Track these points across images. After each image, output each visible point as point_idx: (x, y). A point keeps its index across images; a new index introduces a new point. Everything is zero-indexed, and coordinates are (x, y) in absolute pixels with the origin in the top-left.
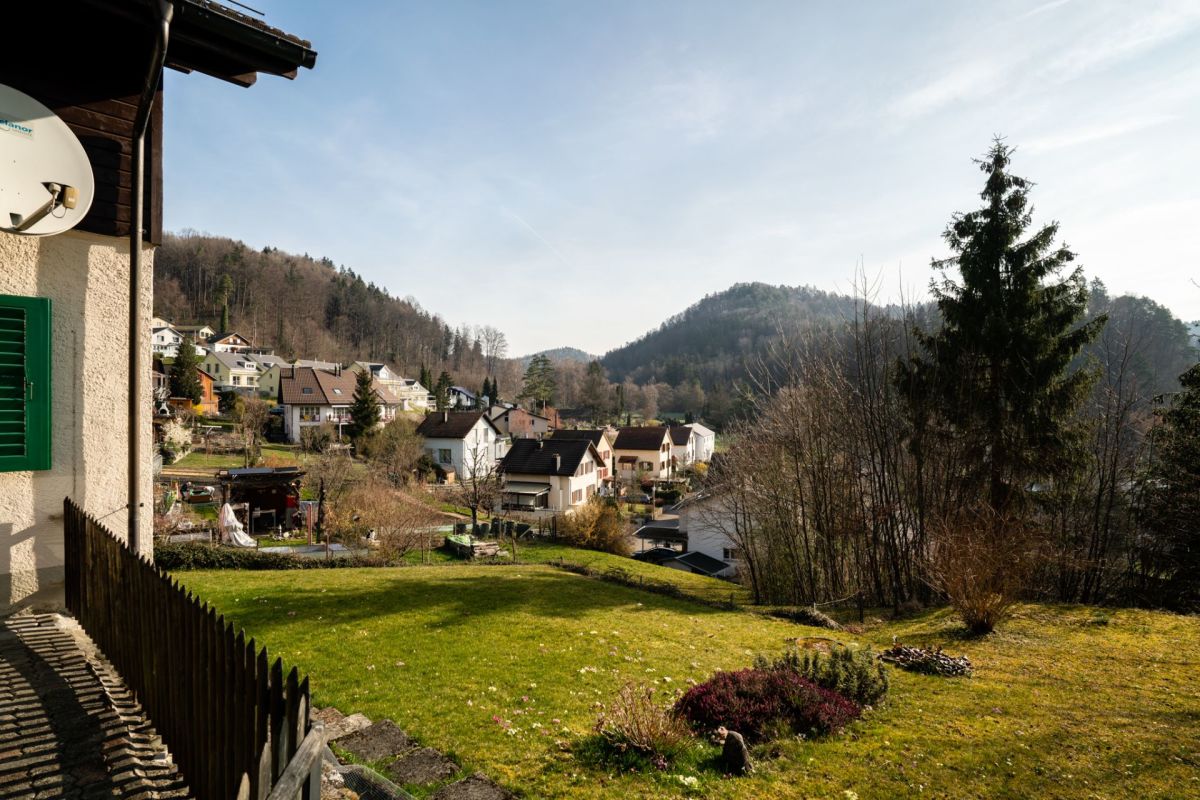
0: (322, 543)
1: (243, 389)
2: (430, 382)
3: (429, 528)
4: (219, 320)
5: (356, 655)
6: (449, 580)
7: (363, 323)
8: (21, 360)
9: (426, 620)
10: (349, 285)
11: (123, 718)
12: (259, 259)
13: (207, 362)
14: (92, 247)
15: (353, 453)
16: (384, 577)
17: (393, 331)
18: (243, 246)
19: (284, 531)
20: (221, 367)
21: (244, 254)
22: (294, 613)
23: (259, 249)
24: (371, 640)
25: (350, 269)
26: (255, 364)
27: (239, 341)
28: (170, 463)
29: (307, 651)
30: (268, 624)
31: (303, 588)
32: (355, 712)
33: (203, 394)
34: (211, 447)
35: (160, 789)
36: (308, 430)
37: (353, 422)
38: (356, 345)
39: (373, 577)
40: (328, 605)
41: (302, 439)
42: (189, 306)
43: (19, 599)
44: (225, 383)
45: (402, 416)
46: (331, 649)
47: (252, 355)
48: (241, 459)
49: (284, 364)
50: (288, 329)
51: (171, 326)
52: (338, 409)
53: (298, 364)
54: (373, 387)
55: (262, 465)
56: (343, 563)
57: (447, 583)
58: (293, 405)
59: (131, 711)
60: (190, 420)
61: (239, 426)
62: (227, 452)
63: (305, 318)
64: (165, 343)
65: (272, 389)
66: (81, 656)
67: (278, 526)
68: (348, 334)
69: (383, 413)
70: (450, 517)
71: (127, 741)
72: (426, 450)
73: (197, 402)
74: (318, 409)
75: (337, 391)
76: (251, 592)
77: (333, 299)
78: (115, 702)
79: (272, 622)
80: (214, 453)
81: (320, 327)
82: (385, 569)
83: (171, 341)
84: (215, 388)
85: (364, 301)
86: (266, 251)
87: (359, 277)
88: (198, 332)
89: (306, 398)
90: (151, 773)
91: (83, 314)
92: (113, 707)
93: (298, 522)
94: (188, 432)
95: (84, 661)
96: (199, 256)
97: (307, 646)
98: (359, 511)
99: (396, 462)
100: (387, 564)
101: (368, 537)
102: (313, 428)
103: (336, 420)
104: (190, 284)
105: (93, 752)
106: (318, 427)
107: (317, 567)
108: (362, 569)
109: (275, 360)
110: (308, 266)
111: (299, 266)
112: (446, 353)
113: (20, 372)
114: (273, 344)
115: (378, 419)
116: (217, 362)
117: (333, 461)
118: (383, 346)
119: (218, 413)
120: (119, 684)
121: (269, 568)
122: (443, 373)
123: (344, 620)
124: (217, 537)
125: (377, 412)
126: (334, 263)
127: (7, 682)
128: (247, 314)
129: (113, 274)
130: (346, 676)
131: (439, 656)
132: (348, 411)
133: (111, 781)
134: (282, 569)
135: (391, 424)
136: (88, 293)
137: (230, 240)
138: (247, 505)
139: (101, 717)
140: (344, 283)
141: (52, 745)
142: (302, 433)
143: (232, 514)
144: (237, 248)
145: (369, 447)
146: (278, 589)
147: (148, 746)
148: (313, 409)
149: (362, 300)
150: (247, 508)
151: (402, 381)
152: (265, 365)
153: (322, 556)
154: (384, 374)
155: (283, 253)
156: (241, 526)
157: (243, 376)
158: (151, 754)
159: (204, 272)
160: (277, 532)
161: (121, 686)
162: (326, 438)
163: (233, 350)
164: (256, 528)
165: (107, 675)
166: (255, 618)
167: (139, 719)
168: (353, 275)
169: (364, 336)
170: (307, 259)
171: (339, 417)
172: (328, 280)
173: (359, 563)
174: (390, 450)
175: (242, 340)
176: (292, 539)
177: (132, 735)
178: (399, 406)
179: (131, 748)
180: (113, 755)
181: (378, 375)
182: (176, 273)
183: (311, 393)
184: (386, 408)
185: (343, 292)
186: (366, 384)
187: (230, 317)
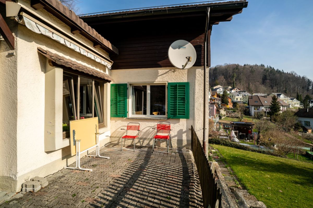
0: (258, 145)
1: (239, 101)
2: (301, 98)
3: (299, 147)
4: (233, 84)
5: (265, 182)
6: (306, 168)
7: (274, 81)
8: (184, 96)
9: (293, 179)
10: (270, 71)
11: (195, 179)
12: (243, 68)
13: (230, 95)
14: (197, 70)
15: (270, 120)
16: (278, 160)
17: (285, 83)
18: (239, 65)
19: (248, 140)
20: (233, 96)
21: (239, 67)
22: (247, 163)
23: (243, 65)
24: (271, 179)
25: (270, 66)
26: (242, 95)
27: (238, 89)
28: (221, 119)
29: (249, 175)
30: (239, 165)
31: (250, 157)
32: (261, 201)
33: (229, 103)
34: (230, 116)
35: (198, 200)
36: (257, 113)
37: (271, 111)
38: (272, 88)
39: (274, 159)
40: (257, 164)
41: (254, 115)
42: (226, 82)
43: (184, 145)
44: (234, 100)
45: (289, 109)
46: (256, 177)
47: (241, 93)
48: (238, 119)
49: (250, 95)
50: (251, 85)
51: (222, 87)
52: (266, 107)
53: (254, 94)
54: (278, 100)
55: (243, 121)
56: (264, 152)
57: (304, 169)
58: (252, 106)
59: (197, 177)
60: (226, 109)
61: (237, 111)
62: (234, 117)
63: (256, 82)
64: (221, 91)
65: (246, 101)
66: (191, 161)
67: (246, 138)
68: (270, 85)
69: (281, 108)
70: (309, 145)
71: (194, 185)
72: (298, 121)
73: (227, 105)
74: (259, 107)
75: (266, 102)
76: (236, 155)
77: (264, 75)
78: (195, 174)
79: (240, 164)
80: (231, 117)
81: (260, 84)
82: (279, 157)
83: (222, 90)
84: (232, 101)
85: (275, 75)
86: (245, 65)
87: (273, 68)
88: (228, 88)
89: (256, 104)
90: (197, 195)
91: (195, 85)
92: (194, 175)
93: (252, 138)
94: (225, 112)
95: (191, 162)
96: (228, 70)
97: (249, 174)
98: (271, 138)
99: (286, 124)
100: (280, 156)
101: (274, 146)
102: (258, 112)
103: (265, 110)
104: (226, 77)
105: (188, 184)
106: (259, 112)
107: (255, 152)
108: (270, 156)
109: (247, 94)
110: (256, 67)
111: (254, 68)
113: (184, 98)
114: (247, 89)
115: (280, 110)
116: (232, 95)
117: (263, 122)
118: (282, 88)
119: (232, 108)
120: (197, 170)
121: (241, 149)
122: (307, 96)
123: (261, 170)
124: (230, 138)
125: (279, 108)
126: (265, 65)
127: (179, 162)
128: (240, 82)
129: (201, 75)
130: (260, 188)
131: (298, 195)
132: (269, 108)
133: (189, 193)
134: (245, 150)
135: (284, 112)
136: (196, 80)
138: (238, 131)
139: (191, 176)
140: (268, 71)
141: (182, 179)
142: (255, 113)
143: (234, 133)
144: (237, 66)
145: (276, 119)
146: (243, 155)
147: (198, 188)
148: (258, 107)
149: (274, 75)
150: (238, 132)
151: (289, 98)
152: (244, 95)
153: (257, 149)
154: (282, 96)
155: (249, 65)
156: (236, 136)
157: (239, 98)
158: (198, 190)
159: (229, 73)
160: (246, 140)
161: (197, 171)
162: (262, 115)
163: (236, 92)
164: (240, 137)
165: (195, 167)
166: (236, 162)
167: (198, 180)
168: (271, 68)
169: (275, 85)
170: (256, 65)
171: (266, 109)
172: (263, 70)
173: (269, 153)
174: (284, 120)
175: (239, 89)
176: (250, 142)
177: (196, 183)
178: (288, 106)
179: (195, 187)
180: (191, 187)
181: (280, 97)
182: (223, 74)
183: (257, 102)
184: (283, 107)
185: (268, 73)
186: (276, 100)
187: (236, 83)
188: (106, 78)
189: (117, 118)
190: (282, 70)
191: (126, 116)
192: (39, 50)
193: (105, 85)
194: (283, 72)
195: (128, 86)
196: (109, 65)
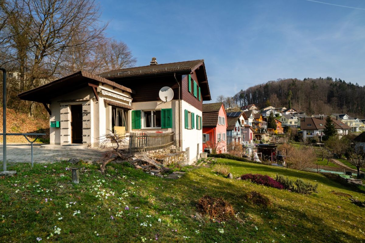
1: (292, 126)
4: (288, 104)
7: (345, 99)
8: (169, 116)
10: (338, 85)
12: (302, 83)
13: (282, 118)
18: (296, 80)
21: (296, 83)
23: (302, 80)
25: (339, 79)
26: (297, 118)
27: (293, 111)
33: (277, 127)
34: (275, 142)
36: (309, 138)
37: (325, 135)
41: (307, 141)
42: (280, 102)
44: (287, 124)
47: (297, 115)
50: (312, 104)
51: (274, 108)
52: (321, 131)
54: (333, 123)
58: (304, 130)
60: (272, 134)
63: (318, 100)
68: (338, 104)
69: (341, 132)
73: (275, 129)
74: (313, 131)
75: (321, 125)
77: (331, 92)
81: (325, 103)
83: (273, 112)
84: (283, 125)
85: (345, 90)
86: (305, 79)
87: (344, 81)
88: (282, 109)
89: (309, 127)
96: (282, 86)
102: (311, 137)
103: (320, 135)
104: (280, 95)
106: (313, 137)
110: (321, 82)
111: (317, 82)
114: (306, 110)
116: (285, 118)
119: (283, 133)
126: (332, 78)
128: (298, 101)
129: (178, 104)
132: (324, 132)
137: (292, 79)
140: (336, 85)
142: (307, 139)
143: (257, 155)
144: (294, 81)
148: (311, 131)
150: (261, 154)
152: (300, 117)
154: (346, 118)
155: (311, 79)
157: (293, 122)
159: (284, 90)
162: (316, 141)
163: (291, 113)
168: (341, 81)
170: (321, 79)
172: (329, 85)
175: (294, 110)
178: (353, 130)
181: (343, 118)
182: (276, 92)
183: (311, 125)
184: (343, 130)
185: (335, 89)
186: (330, 122)
187: (292, 103)
188: (129, 108)
189: (136, 130)
190: (357, 84)
191: (140, 128)
192: (104, 100)
193: (128, 111)
194: (357, 85)
195: (141, 111)
196: (130, 101)
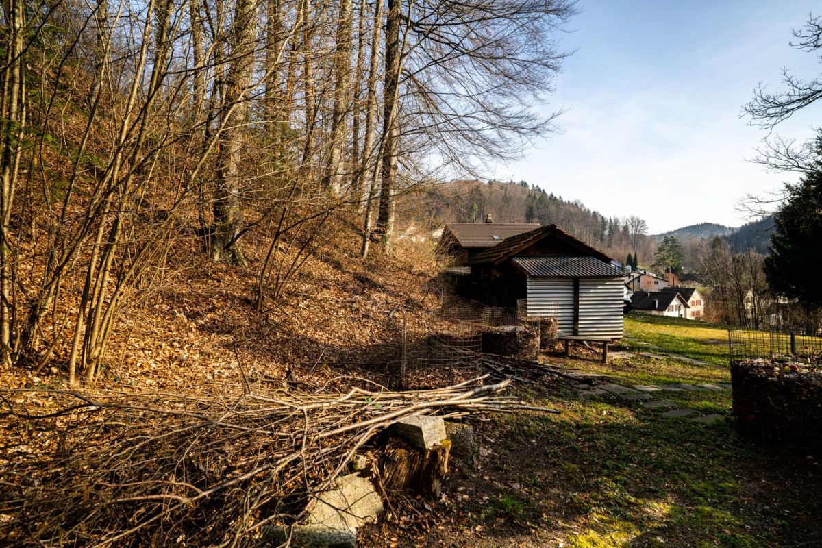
112: (602, 235)
